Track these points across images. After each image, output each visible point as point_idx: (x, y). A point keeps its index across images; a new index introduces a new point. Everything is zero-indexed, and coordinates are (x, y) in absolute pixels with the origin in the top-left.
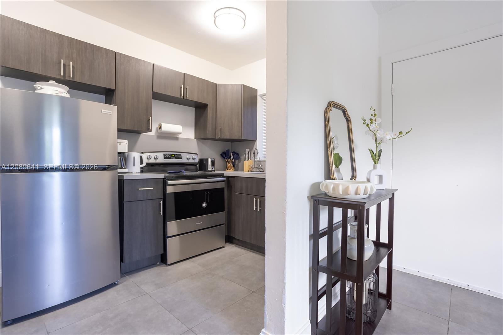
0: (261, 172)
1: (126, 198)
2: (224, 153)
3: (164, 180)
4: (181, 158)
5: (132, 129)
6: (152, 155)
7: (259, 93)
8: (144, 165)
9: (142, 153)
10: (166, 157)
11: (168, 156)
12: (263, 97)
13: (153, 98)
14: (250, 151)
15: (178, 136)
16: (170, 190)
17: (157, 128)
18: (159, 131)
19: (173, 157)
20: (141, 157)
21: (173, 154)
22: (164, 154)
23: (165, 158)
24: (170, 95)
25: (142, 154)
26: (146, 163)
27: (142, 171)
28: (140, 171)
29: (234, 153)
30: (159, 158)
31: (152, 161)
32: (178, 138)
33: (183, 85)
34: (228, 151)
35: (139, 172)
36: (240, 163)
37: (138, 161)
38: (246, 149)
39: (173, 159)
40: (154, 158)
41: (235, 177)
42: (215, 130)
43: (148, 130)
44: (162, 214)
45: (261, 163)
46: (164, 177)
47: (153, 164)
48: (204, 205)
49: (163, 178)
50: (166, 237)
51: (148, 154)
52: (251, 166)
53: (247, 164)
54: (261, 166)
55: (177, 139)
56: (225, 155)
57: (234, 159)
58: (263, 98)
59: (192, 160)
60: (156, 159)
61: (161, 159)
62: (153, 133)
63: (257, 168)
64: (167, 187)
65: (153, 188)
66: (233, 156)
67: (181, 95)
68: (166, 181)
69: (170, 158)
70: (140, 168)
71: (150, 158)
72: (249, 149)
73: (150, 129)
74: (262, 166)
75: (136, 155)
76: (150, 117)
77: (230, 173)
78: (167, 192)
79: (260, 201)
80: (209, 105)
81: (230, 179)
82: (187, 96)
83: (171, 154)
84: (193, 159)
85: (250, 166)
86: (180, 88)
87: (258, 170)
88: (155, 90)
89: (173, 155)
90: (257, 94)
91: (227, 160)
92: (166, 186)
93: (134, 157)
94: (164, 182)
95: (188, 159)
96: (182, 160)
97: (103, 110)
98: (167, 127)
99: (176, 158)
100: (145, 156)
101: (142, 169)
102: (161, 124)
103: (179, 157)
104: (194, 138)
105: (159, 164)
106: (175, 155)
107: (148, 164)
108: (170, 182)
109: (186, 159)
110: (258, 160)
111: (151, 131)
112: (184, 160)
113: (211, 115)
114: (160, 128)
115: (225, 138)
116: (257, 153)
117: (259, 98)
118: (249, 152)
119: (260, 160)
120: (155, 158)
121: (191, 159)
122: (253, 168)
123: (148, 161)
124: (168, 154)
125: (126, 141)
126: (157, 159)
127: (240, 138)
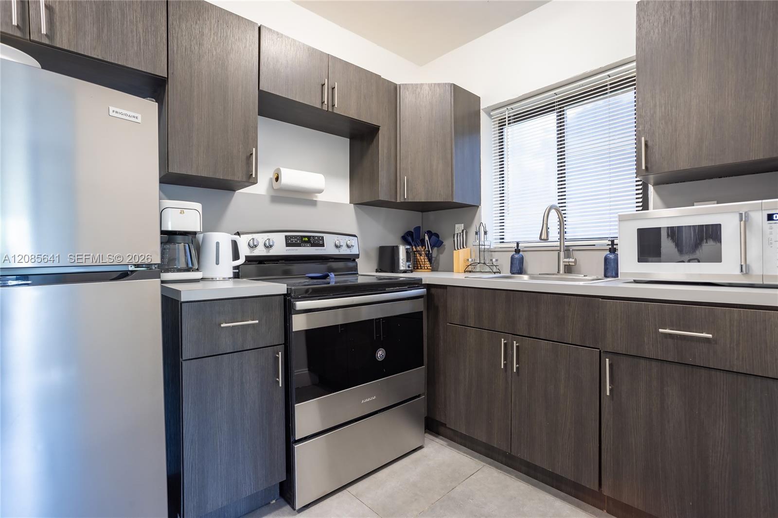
0: (495, 273)
1: (188, 351)
2: (409, 233)
3: (285, 300)
4: (323, 245)
5: (211, 175)
6: (261, 238)
7: (483, 106)
8: (242, 260)
9: (238, 234)
10: (290, 242)
11: (294, 240)
12: (491, 114)
13: (261, 113)
14: (465, 228)
15: (316, 197)
16: (299, 323)
17: (271, 179)
18: (276, 185)
19: (305, 242)
20: (235, 245)
21: (305, 237)
22: (286, 236)
23: (288, 245)
24: (297, 100)
25: (238, 237)
26: (246, 257)
27: (236, 276)
28: (232, 276)
29: (430, 234)
30: (275, 244)
31: (260, 251)
32: (316, 201)
33: (326, 80)
34: (418, 229)
35: (230, 278)
36: (442, 253)
37: (226, 251)
38: (457, 226)
39: (305, 246)
40: (265, 245)
41: (448, 287)
42: (395, 182)
43: (250, 180)
44: (280, 385)
45: (493, 253)
46: (286, 292)
47: (261, 259)
48: (380, 354)
49: (283, 294)
50: (292, 441)
51: (250, 236)
52: (470, 260)
53: (460, 257)
54: (494, 260)
55: (314, 203)
56: (411, 238)
57: (431, 245)
58: (492, 116)
59: (346, 248)
60: (268, 247)
61: (280, 248)
62: (261, 188)
63: (484, 263)
64: (293, 316)
65: (257, 321)
66: (430, 238)
67: (323, 103)
68: (290, 301)
69: (299, 245)
70: (232, 268)
71: (256, 246)
72: (463, 225)
73: (254, 176)
74: (497, 260)
75: (221, 239)
76: (254, 149)
77: (427, 276)
78: (293, 330)
79: (517, 347)
80: (381, 128)
81: (433, 290)
82: (333, 106)
83: (302, 237)
84: (348, 246)
85: (468, 260)
86: (320, 86)
87: (488, 269)
88: (264, 87)
89: (306, 239)
90: (480, 107)
91: (416, 249)
92: (291, 314)
93: (218, 243)
94: (287, 304)
95: (337, 246)
96: (325, 250)
97: (111, 109)
98: (292, 177)
99: (313, 245)
100: (243, 242)
101: (237, 271)
102: (279, 170)
103: (319, 242)
104: (348, 201)
105: (273, 258)
106: (309, 237)
107: (249, 260)
108: (300, 305)
109: (334, 248)
110: (488, 247)
111: (255, 182)
112: (329, 249)
113: (385, 151)
114: (277, 179)
115: (415, 201)
116: (485, 233)
117: (483, 115)
118: (463, 231)
119: (491, 247)
120: (268, 245)
121: (344, 247)
122: (473, 264)
123: (251, 252)
124: (295, 237)
125: (198, 206)
126: (271, 246)
127: (450, 200)
